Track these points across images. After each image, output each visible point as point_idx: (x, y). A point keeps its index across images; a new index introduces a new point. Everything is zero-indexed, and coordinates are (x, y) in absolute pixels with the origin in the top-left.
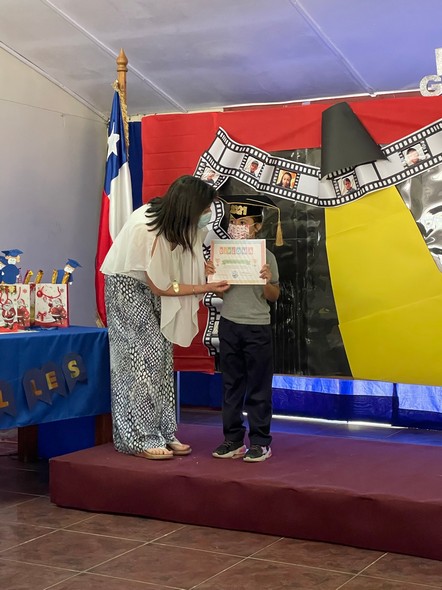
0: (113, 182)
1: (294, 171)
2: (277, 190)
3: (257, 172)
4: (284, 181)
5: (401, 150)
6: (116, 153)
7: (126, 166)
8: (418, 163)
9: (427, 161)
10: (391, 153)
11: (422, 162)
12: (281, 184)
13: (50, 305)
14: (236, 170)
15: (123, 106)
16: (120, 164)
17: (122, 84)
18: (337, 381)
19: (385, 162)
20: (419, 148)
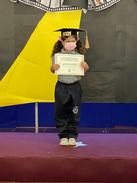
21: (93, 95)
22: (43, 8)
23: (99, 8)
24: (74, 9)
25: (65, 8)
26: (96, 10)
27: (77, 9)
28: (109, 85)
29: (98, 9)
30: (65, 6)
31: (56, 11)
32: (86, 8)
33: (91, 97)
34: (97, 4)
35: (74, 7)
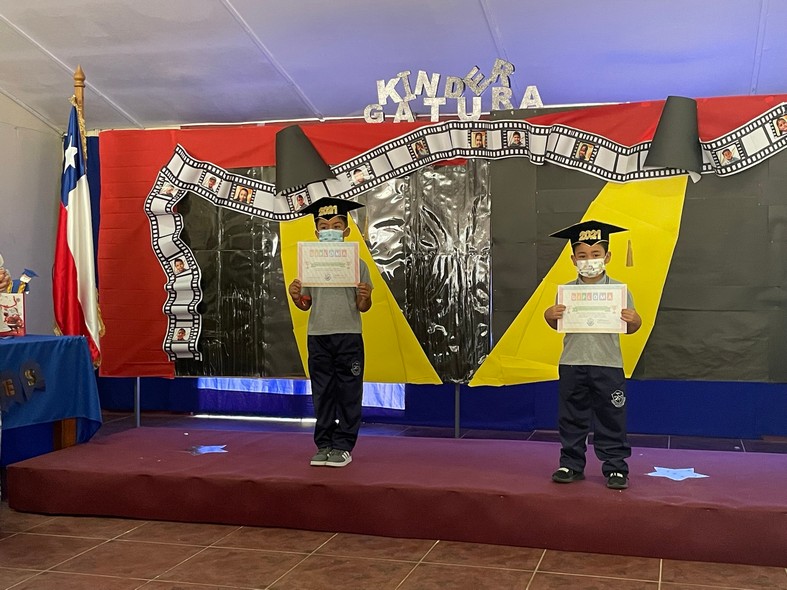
0: (71, 194)
1: (250, 187)
2: (234, 205)
3: (215, 188)
4: (241, 197)
5: (348, 170)
6: (74, 166)
7: (84, 178)
8: (364, 182)
9: (371, 181)
10: (340, 173)
11: (367, 182)
12: (238, 199)
13: (6, 315)
14: (195, 185)
15: (81, 121)
16: (78, 177)
17: (80, 99)
18: (292, 381)
19: (335, 180)
20: (364, 169)
21: (715, 364)
22: (599, 174)
23: (729, 169)
24: (670, 175)
25: (649, 171)
26: (722, 174)
27: (676, 174)
28: (753, 343)
29: (727, 172)
30: (649, 169)
31: (630, 179)
32: (699, 171)
33: (709, 369)
34: (725, 162)
35: (670, 169)
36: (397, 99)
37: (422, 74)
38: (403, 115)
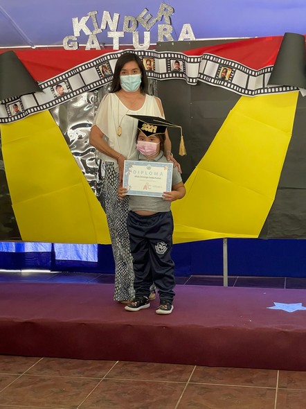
5: (52, 86)
8: (64, 95)
9: (69, 94)
10: (45, 87)
11: (66, 94)
18: (13, 243)
19: (42, 93)
22: (236, 90)
24: (286, 91)
27: (290, 90)
30: (271, 86)
31: (257, 94)
35: (286, 86)
36: (87, 32)
37: (106, 14)
38: (92, 44)
